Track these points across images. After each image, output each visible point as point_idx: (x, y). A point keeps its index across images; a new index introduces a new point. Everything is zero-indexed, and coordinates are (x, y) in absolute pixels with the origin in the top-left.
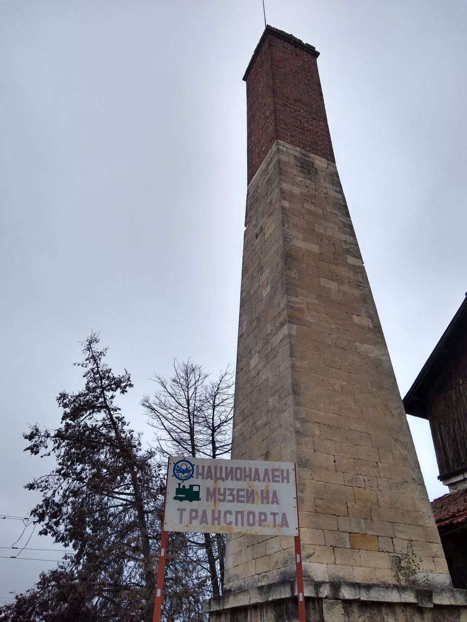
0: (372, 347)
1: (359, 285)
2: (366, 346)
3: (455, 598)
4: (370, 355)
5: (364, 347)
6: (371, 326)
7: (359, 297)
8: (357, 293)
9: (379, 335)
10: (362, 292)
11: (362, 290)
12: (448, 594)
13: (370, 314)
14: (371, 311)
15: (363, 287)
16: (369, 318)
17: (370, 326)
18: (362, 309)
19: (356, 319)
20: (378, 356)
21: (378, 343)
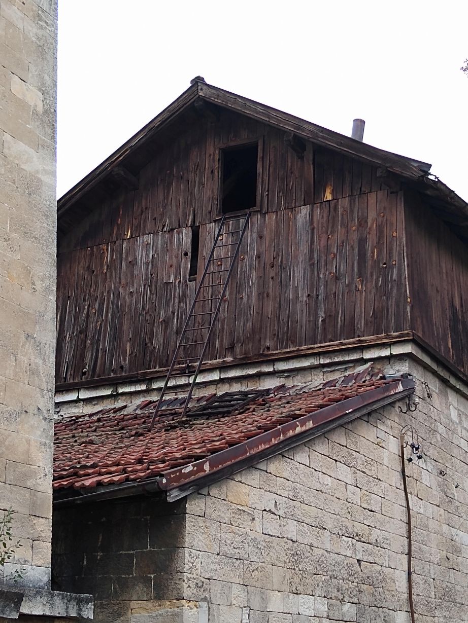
0: (32, 151)
1: (39, 15)
2: (21, 147)
3: (52, 605)
4: (23, 167)
5: (18, 148)
6: (40, 109)
7: (33, 42)
8: (31, 30)
9: (49, 131)
10: (40, 33)
11: (41, 27)
12: (44, 600)
13: (43, 84)
14: (46, 77)
15: (46, 23)
16: (40, 90)
17: (38, 109)
18: (33, 68)
19: (16, 85)
20: (38, 172)
21: (43, 146)
